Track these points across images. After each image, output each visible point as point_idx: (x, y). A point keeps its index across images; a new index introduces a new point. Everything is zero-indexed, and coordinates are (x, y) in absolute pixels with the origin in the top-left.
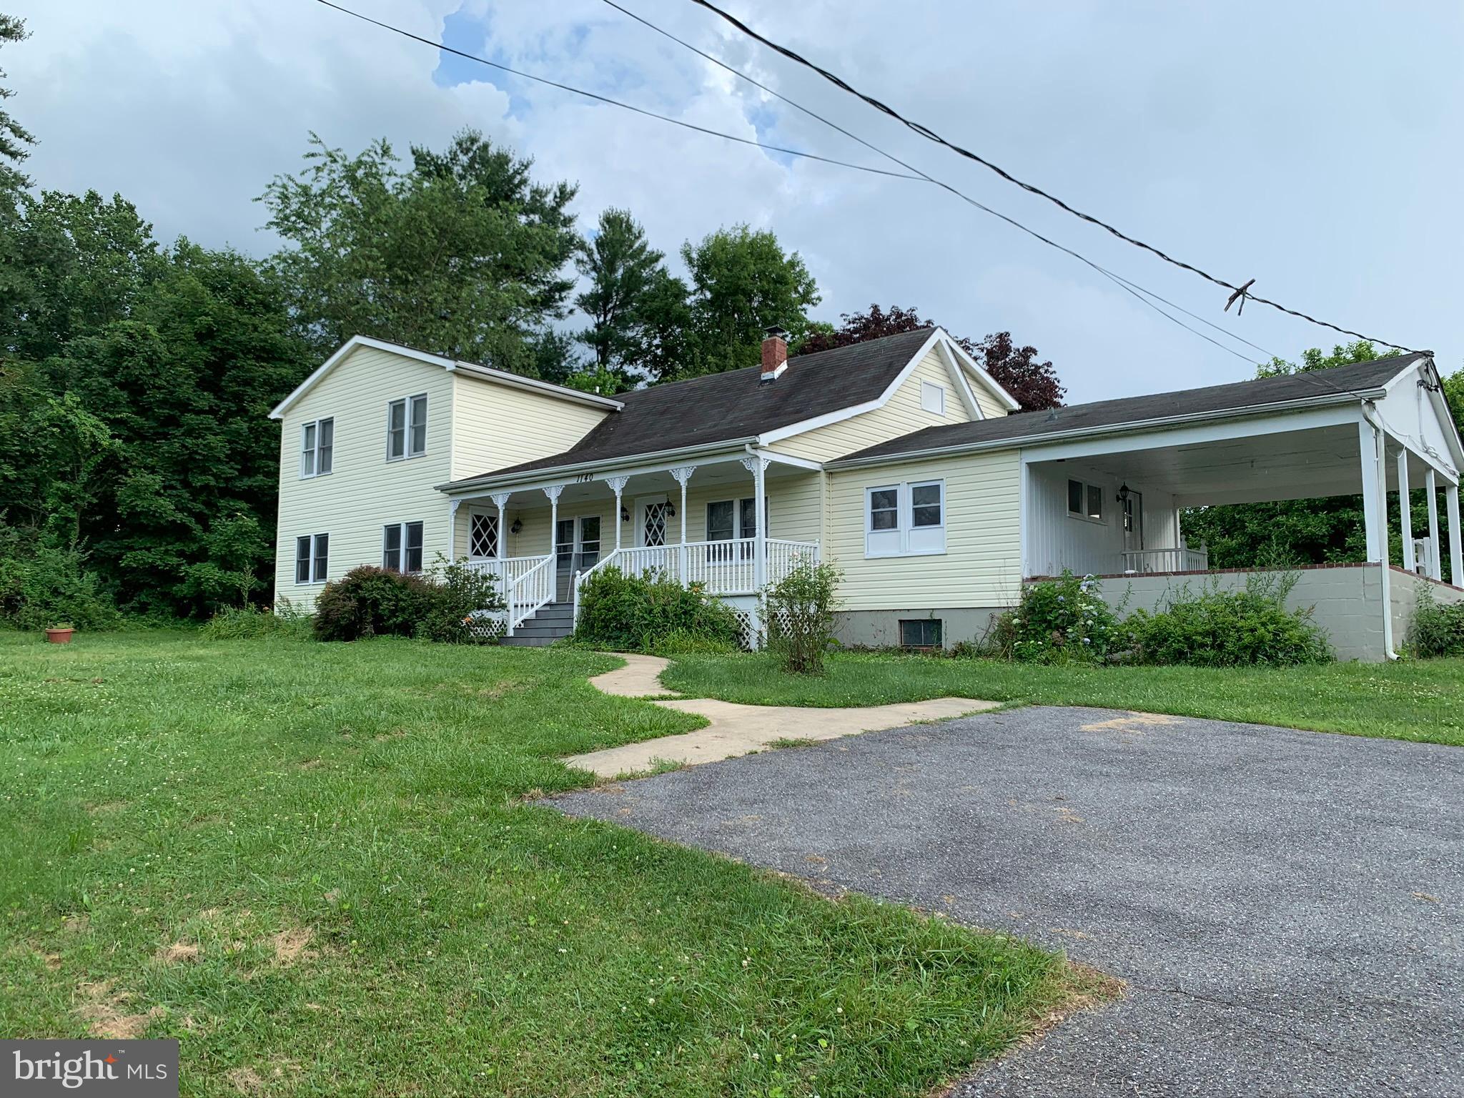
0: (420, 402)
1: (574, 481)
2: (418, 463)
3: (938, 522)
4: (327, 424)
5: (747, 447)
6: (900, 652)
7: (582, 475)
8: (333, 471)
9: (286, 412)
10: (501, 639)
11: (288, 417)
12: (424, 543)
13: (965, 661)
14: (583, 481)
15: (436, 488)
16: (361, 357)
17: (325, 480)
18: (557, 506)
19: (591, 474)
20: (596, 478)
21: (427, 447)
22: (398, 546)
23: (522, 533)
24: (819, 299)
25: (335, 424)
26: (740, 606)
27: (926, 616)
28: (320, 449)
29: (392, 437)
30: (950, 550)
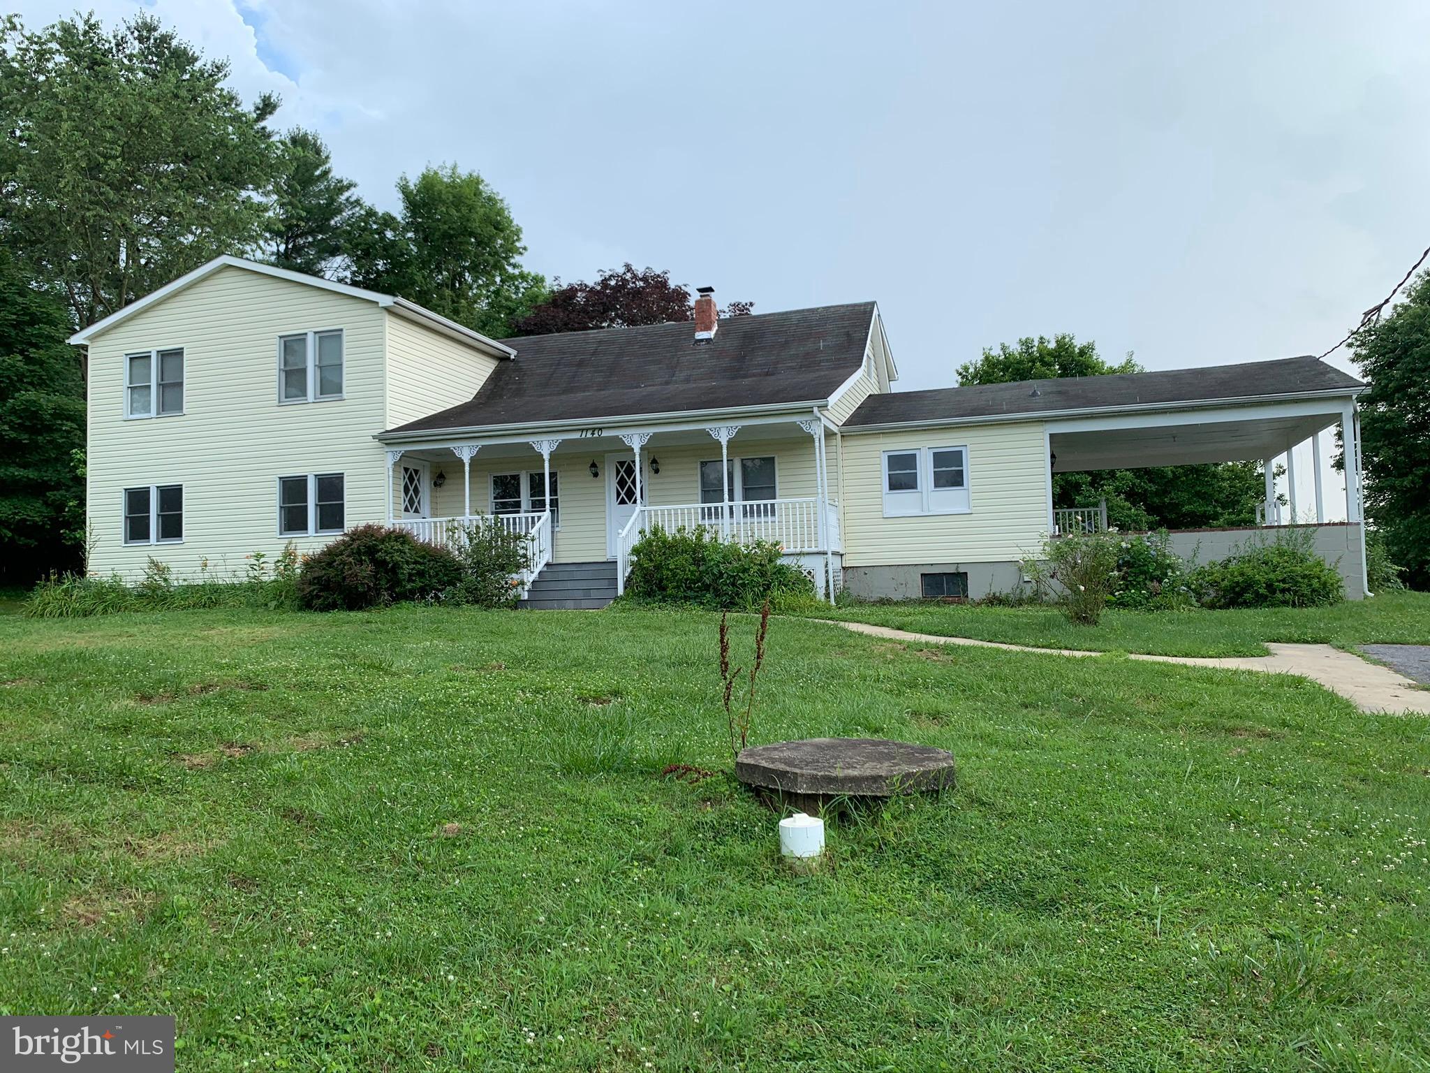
0: (331, 339)
1: (576, 436)
2: (329, 408)
3: (962, 484)
4: (172, 357)
5: (815, 409)
6: (921, 602)
7: (587, 430)
8: (185, 411)
9: (93, 338)
10: (517, 604)
11: (96, 344)
12: (346, 497)
13: (998, 610)
14: (589, 435)
15: (374, 437)
16: (228, 279)
17: (171, 423)
18: (550, 460)
19: (600, 429)
20: (605, 434)
21: (345, 389)
22: (305, 501)
23: (444, 487)
24: (525, 249)
25: (185, 357)
26: (807, 563)
27: (952, 570)
28: (159, 385)
29: (283, 375)
30: (974, 510)
